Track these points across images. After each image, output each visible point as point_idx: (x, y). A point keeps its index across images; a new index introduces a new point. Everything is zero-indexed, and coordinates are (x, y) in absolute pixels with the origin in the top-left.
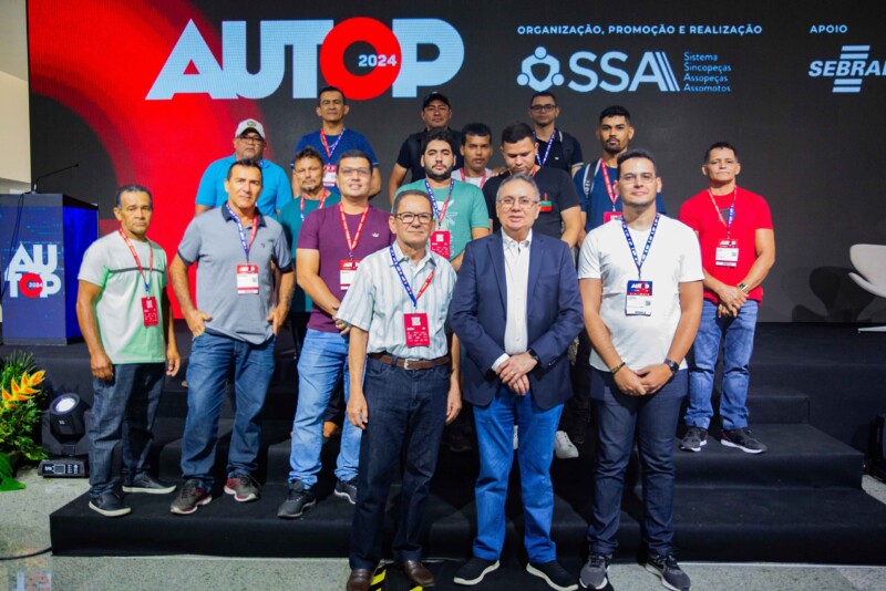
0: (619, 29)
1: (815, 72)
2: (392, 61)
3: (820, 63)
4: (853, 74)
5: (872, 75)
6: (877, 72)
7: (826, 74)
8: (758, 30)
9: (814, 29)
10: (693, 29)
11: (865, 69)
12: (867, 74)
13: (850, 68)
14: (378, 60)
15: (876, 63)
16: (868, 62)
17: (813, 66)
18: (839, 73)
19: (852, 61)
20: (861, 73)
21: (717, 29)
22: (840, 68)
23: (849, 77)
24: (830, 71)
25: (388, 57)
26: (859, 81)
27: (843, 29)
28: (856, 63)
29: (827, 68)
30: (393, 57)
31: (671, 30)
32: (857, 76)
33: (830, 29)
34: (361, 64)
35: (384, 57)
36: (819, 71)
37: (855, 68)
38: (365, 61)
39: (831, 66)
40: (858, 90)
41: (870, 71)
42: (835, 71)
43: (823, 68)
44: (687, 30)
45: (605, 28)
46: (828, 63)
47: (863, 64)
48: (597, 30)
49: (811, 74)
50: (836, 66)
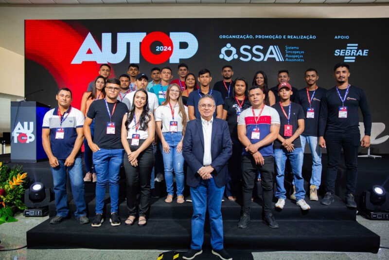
0: (260, 37)
1: (337, 54)
2: (170, 49)
3: (339, 51)
4: (352, 55)
5: (359, 55)
6: (361, 54)
7: (341, 55)
8: (314, 37)
9: (336, 37)
10: (289, 37)
11: (356, 53)
12: (357, 55)
13: (351, 53)
14: (164, 48)
15: (360, 51)
16: (358, 50)
17: (336, 52)
18: (346, 55)
19: (351, 50)
20: (355, 55)
21: (298, 37)
22: (347, 52)
23: (350, 56)
24: (343, 54)
25: (168, 48)
26: (354, 58)
27: (347, 37)
28: (353, 51)
29: (342, 52)
30: (170, 47)
31: (280, 37)
32: (353, 56)
33: (343, 37)
34: (157, 50)
35: (166, 47)
36: (339, 53)
37: (352, 53)
38: (158, 49)
39: (343, 52)
40: (354, 61)
41: (358, 54)
42: (345, 54)
43: (340, 52)
44: (286, 37)
45: (254, 36)
46: (342, 51)
47: (356, 51)
48: (251, 37)
49: (335, 55)
50: (345, 52)
